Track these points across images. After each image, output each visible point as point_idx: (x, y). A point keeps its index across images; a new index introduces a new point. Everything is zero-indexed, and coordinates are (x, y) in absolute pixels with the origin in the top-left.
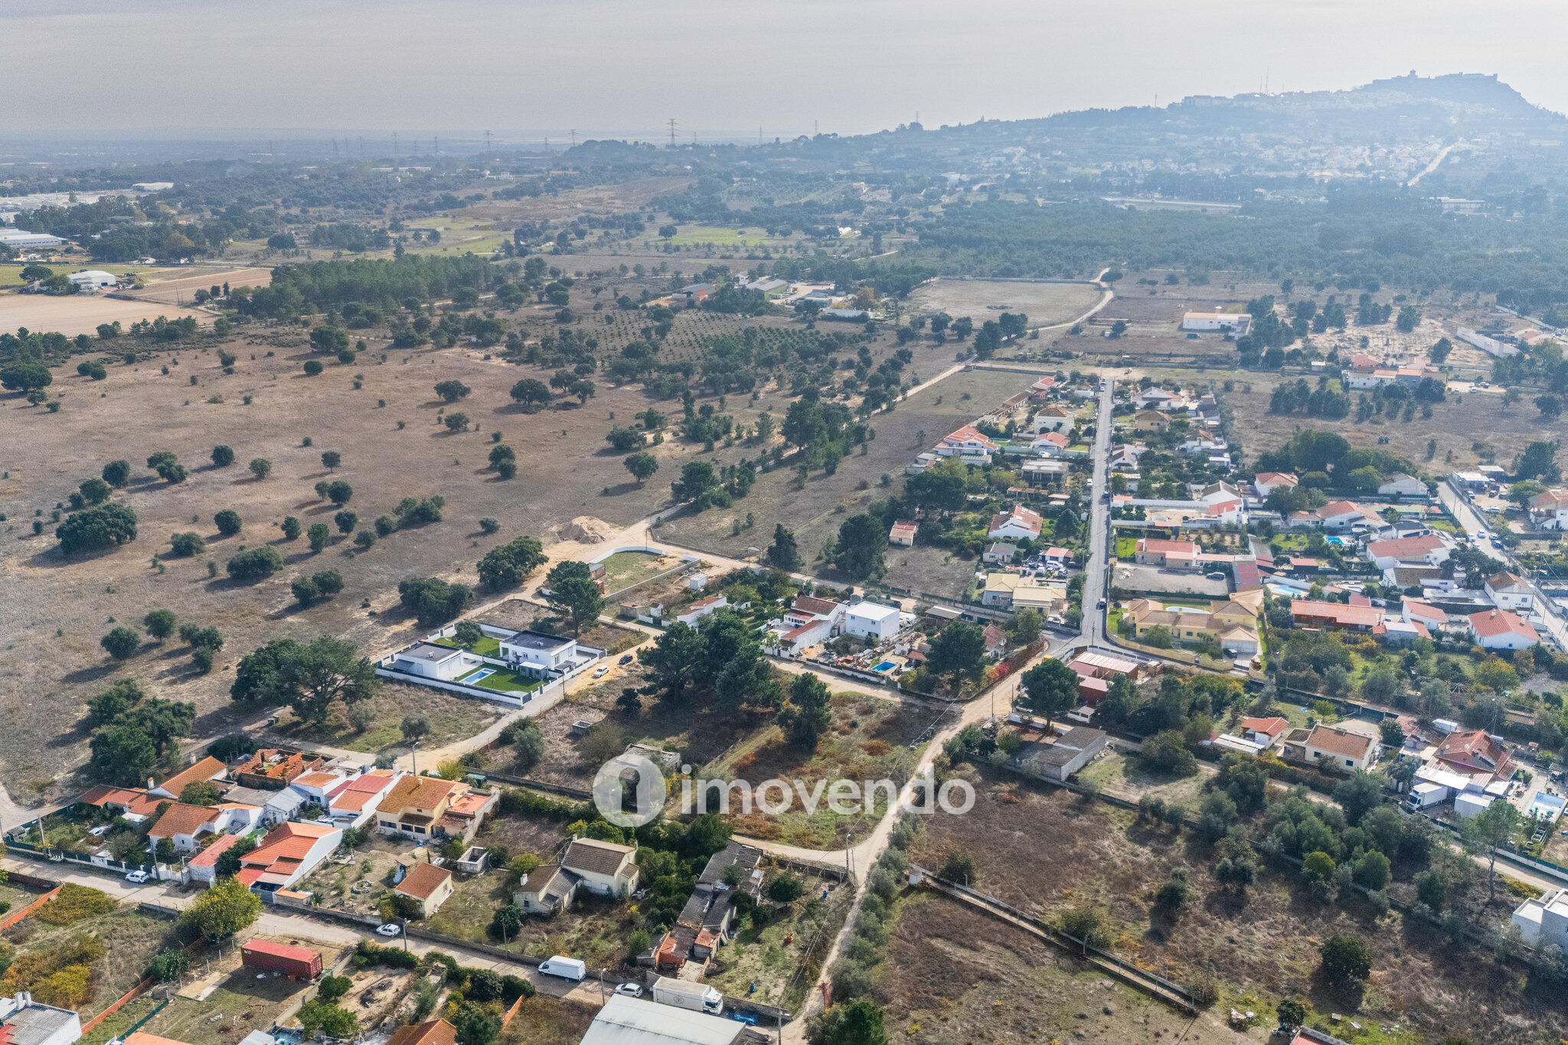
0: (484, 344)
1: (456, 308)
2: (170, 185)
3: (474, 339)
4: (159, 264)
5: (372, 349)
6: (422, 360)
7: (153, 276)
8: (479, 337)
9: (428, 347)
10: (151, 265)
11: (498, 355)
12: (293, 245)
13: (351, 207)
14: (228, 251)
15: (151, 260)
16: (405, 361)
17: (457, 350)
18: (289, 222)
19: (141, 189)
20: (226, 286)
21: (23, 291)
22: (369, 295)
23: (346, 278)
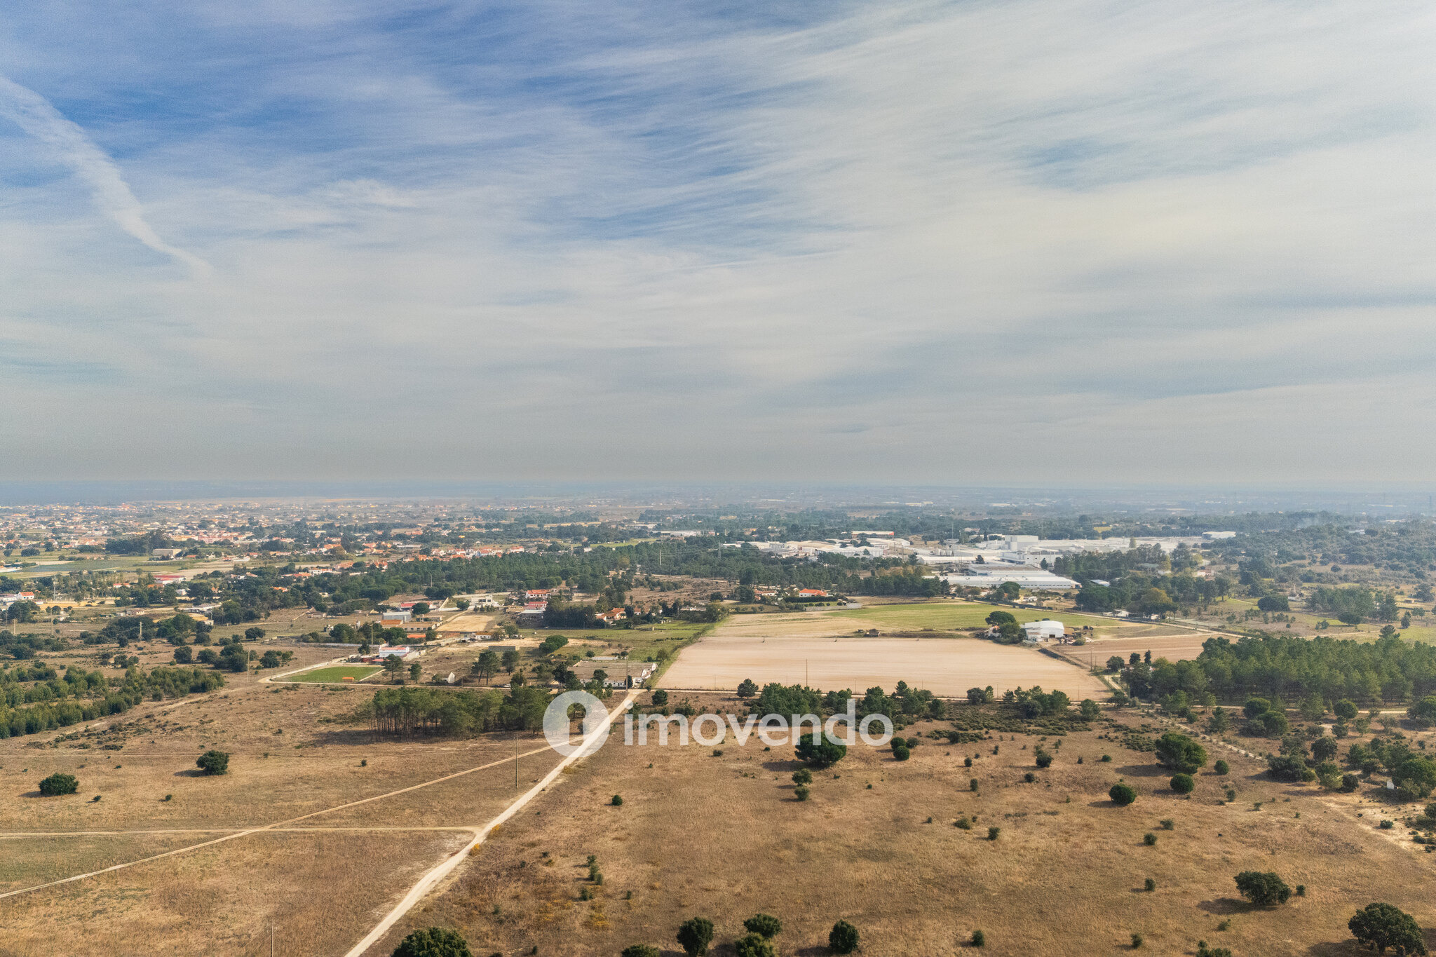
0: (1396, 798)
1: (1406, 725)
2: (1232, 534)
3: (1390, 785)
4: (1131, 618)
5: (1235, 773)
6: (1286, 807)
7: (1109, 632)
8: (1396, 783)
9: (1313, 786)
10: (1122, 619)
11: (1409, 823)
12: (1286, 608)
13: (1394, 568)
14: (1212, 608)
15: (1124, 613)
16: (1257, 806)
17: (1353, 799)
18: (1309, 580)
19: (1207, 537)
20: (1148, 655)
21: (981, 635)
22: (1295, 689)
23: (1272, 664)
